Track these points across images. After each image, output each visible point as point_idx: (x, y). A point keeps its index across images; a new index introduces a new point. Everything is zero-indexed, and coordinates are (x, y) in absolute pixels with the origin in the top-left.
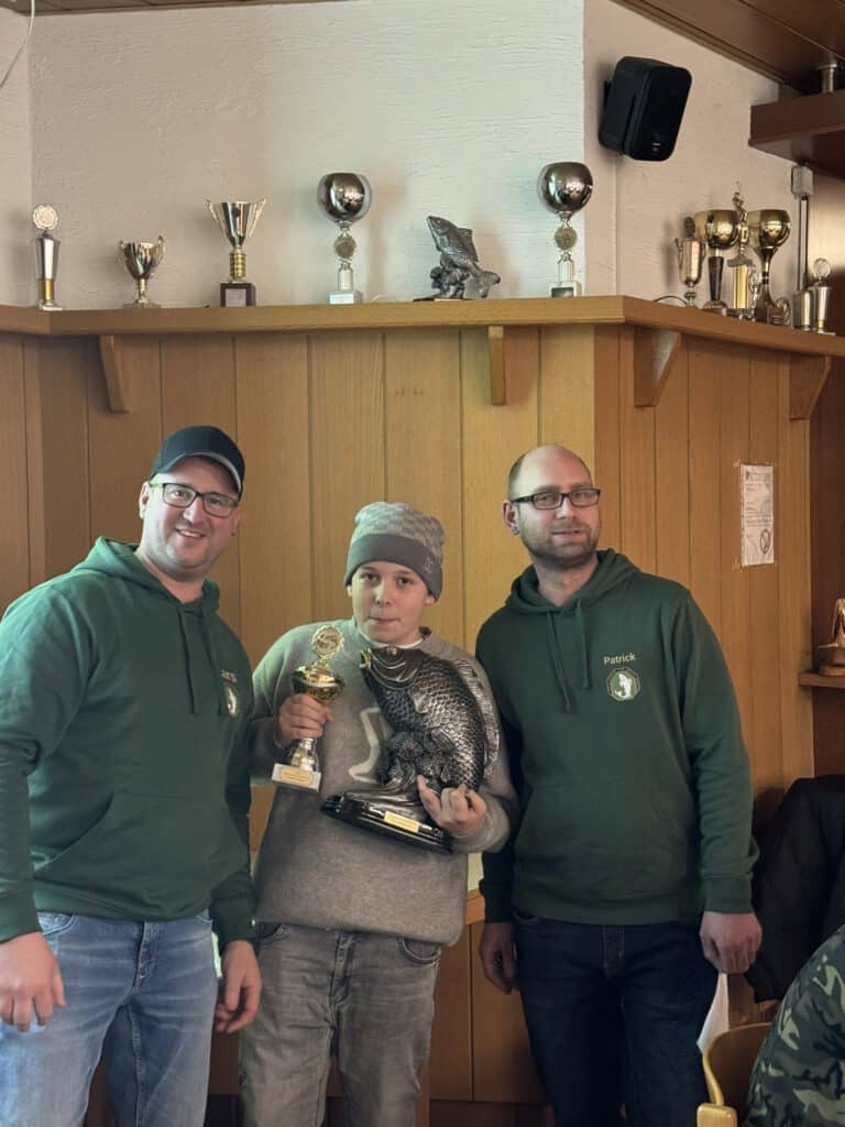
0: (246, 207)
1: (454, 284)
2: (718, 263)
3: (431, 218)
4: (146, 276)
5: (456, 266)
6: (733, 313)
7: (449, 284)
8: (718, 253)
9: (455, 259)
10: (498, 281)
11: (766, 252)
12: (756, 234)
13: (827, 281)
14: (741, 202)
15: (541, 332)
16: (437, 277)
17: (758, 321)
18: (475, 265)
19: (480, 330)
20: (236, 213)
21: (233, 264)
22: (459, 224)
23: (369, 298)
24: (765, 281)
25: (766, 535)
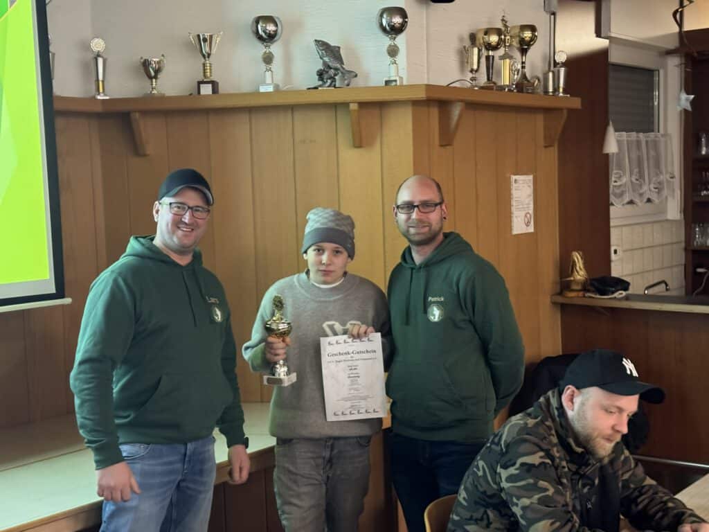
0: (211, 37)
1: (330, 79)
2: (491, 58)
3: (316, 41)
4: (156, 77)
5: (331, 68)
6: (502, 88)
7: (327, 79)
8: (491, 53)
9: (330, 64)
10: (356, 76)
11: (524, 47)
12: (518, 39)
13: (564, 64)
14: (506, 22)
15: (382, 105)
16: (321, 74)
17: (518, 91)
18: (342, 67)
19: (346, 105)
20: (205, 40)
21: (204, 69)
22: (332, 44)
23: (283, 87)
24: (523, 67)
25: (528, 215)
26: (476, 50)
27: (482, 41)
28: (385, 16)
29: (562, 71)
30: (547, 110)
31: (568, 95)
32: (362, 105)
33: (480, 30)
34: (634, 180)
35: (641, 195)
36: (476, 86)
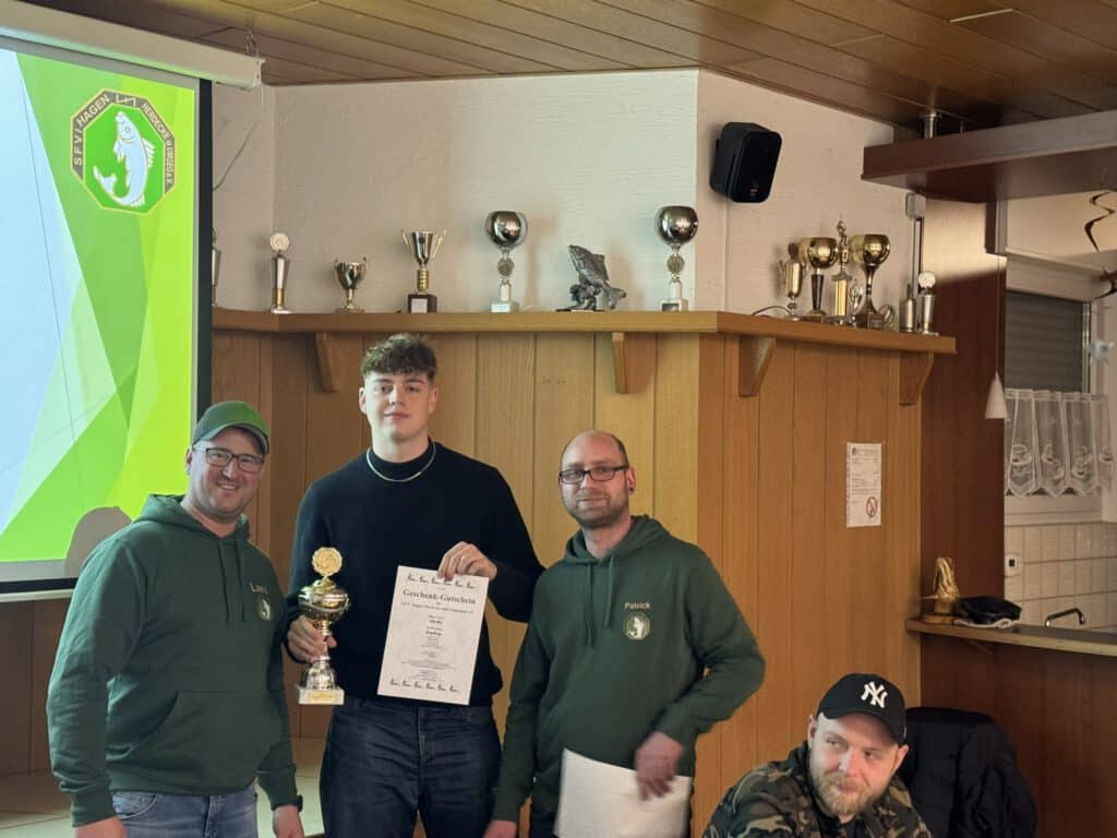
0: (431, 236)
1: (588, 298)
2: (819, 278)
3: (571, 247)
4: (353, 287)
5: (590, 284)
6: (834, 320)
7: (584, 298)
8: (819, 271)
9: (589, 278)
10: (624, 296)
11: (871, 264)
12: (861, 253)
13: (932, 290)
14: (844, 230)
15: (659, 337)
16: (575, 292)
17: (859, 326)
18: (606, 283)
19: (608, 334)
20: (422, 240)
21: (419, 279)
22: (594, 251)
23: (524, 307)
24: (868, 293)
25: (872, 501)
26: (796, 267)
27: (806, 255)
28: (666, 217)
29: (929, 298)
30: (905, 354)
31: (937, 334)
32: (629, 335)
33: (804, 240)
34: (1045, 460)
35: (1057, 482)
36: (795, 316)
